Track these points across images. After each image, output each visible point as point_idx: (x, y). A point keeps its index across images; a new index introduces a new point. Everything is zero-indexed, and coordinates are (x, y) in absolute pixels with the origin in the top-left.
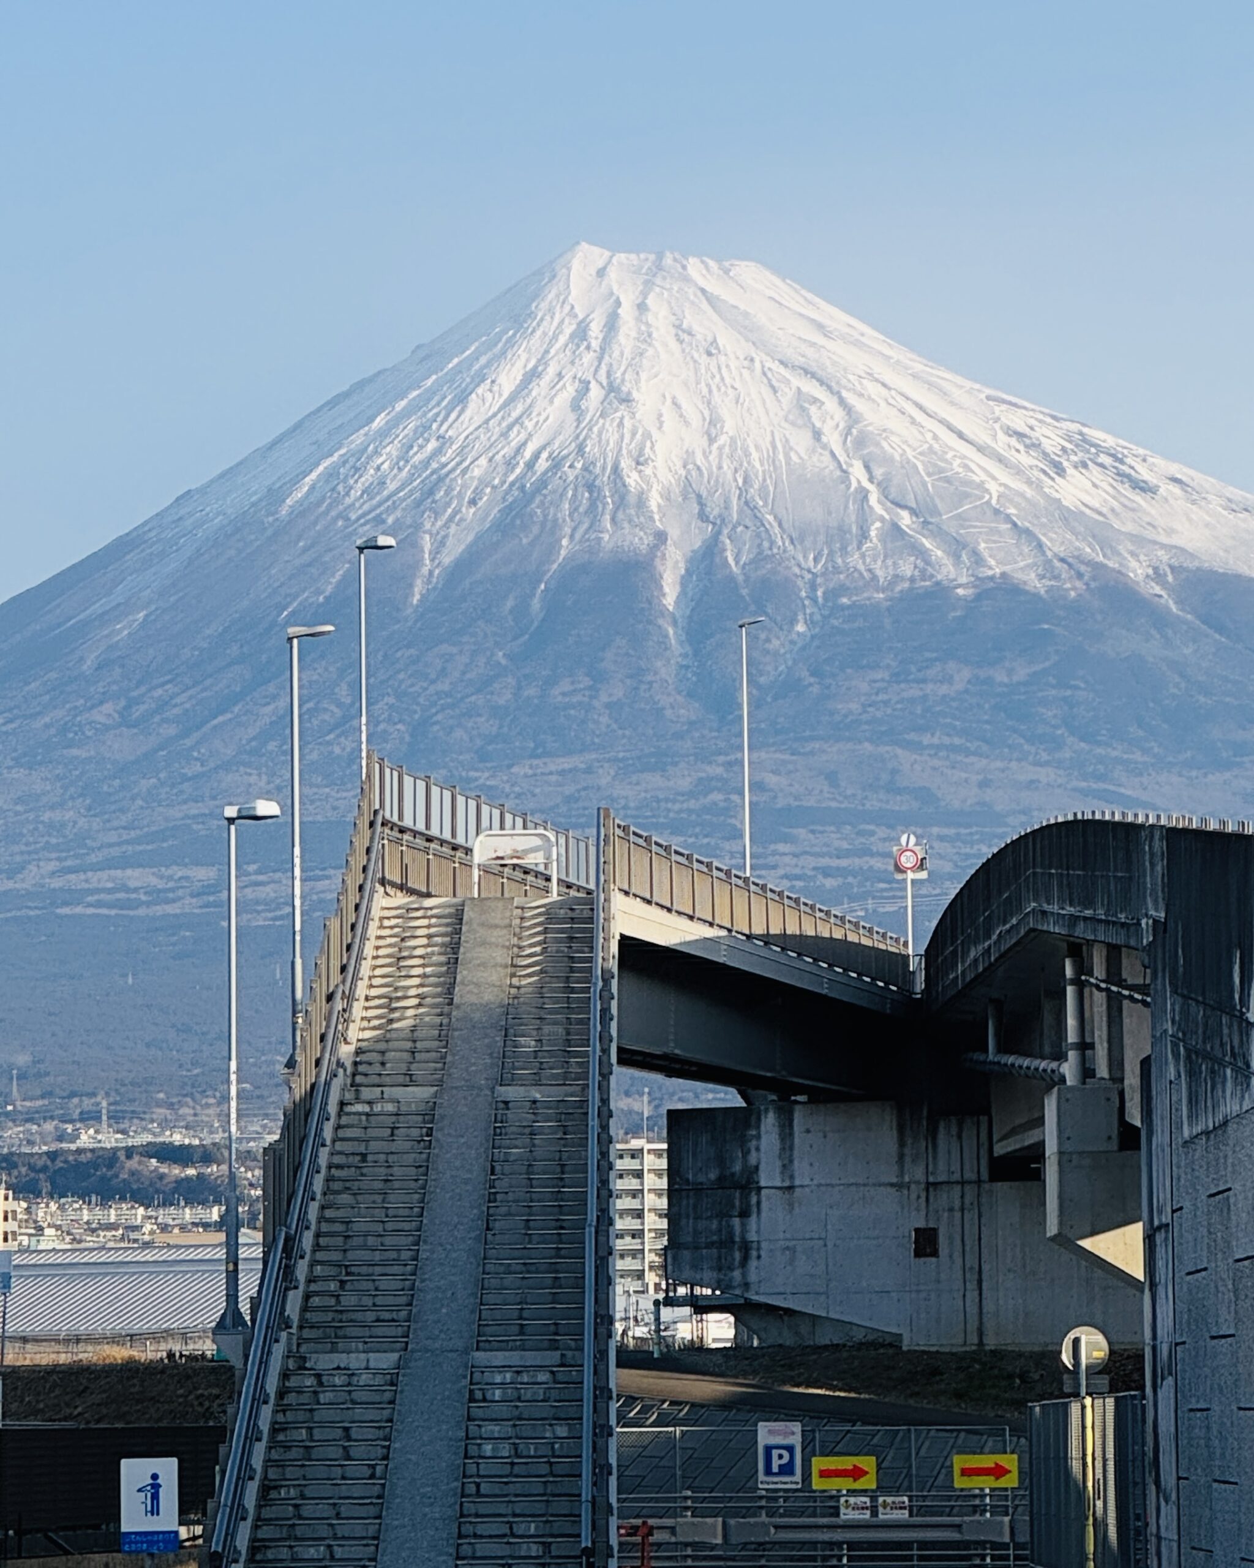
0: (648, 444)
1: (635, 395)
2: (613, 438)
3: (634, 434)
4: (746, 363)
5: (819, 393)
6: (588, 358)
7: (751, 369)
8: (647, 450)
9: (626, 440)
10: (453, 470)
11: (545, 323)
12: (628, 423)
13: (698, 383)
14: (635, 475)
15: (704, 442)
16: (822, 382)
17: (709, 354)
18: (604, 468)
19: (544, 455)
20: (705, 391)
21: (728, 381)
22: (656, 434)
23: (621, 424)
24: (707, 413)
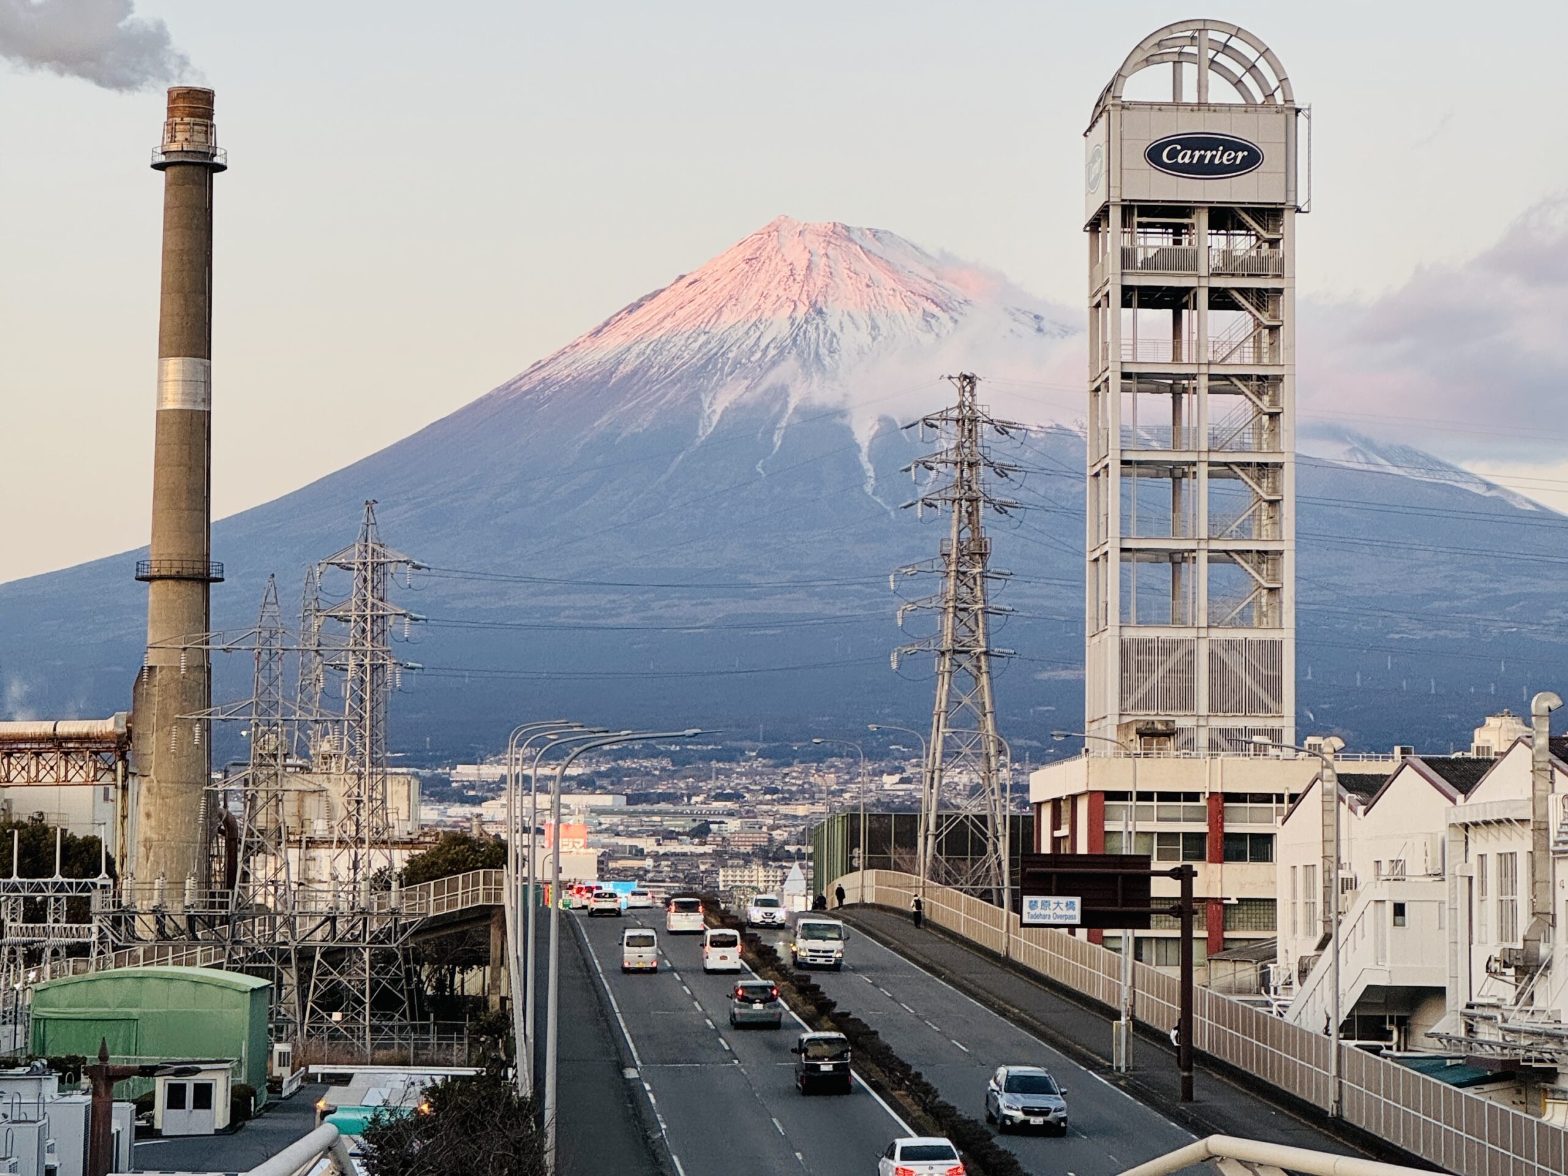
0: (835, 340)
1: (824, 310)
2: (814, 336)
3: (826, 332)
4: (891, 292)
5: (936, 310)
6: (796, 288)
7: (894, 296)
8: (835, 344)
9: (822, 335)
10: (716, 354)
11: (766, 265)
12: (821, 326)
13: (862, 304)
14: (828, 359)
15: (870, 339)
16: (937, 305)
17: (868, 286)
18: (809, 354)
19: (772, 345)
20: (867, 308)
21: (881, 303)
22: (838, 334)
23: (817, 328)
24: (869, 323)
